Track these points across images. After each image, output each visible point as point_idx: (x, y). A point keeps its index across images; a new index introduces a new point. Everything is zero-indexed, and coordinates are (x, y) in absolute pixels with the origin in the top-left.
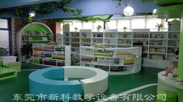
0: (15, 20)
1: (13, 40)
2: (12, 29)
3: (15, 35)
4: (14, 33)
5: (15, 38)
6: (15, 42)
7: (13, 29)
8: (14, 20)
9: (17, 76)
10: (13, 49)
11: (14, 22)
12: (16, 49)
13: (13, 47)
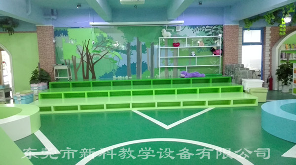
0: (271, 30)
1: (267, 58)
2: (266, 43)
3: (271, 50)
4: (270, 48)
5: (270, 55)
6: (270, 60)
7: (268, 42)
8: (269, 29)
9: (257, 105)
10: (266, 71)
11: (270, 32)
12: (270, 71)
13: (266, 68)
